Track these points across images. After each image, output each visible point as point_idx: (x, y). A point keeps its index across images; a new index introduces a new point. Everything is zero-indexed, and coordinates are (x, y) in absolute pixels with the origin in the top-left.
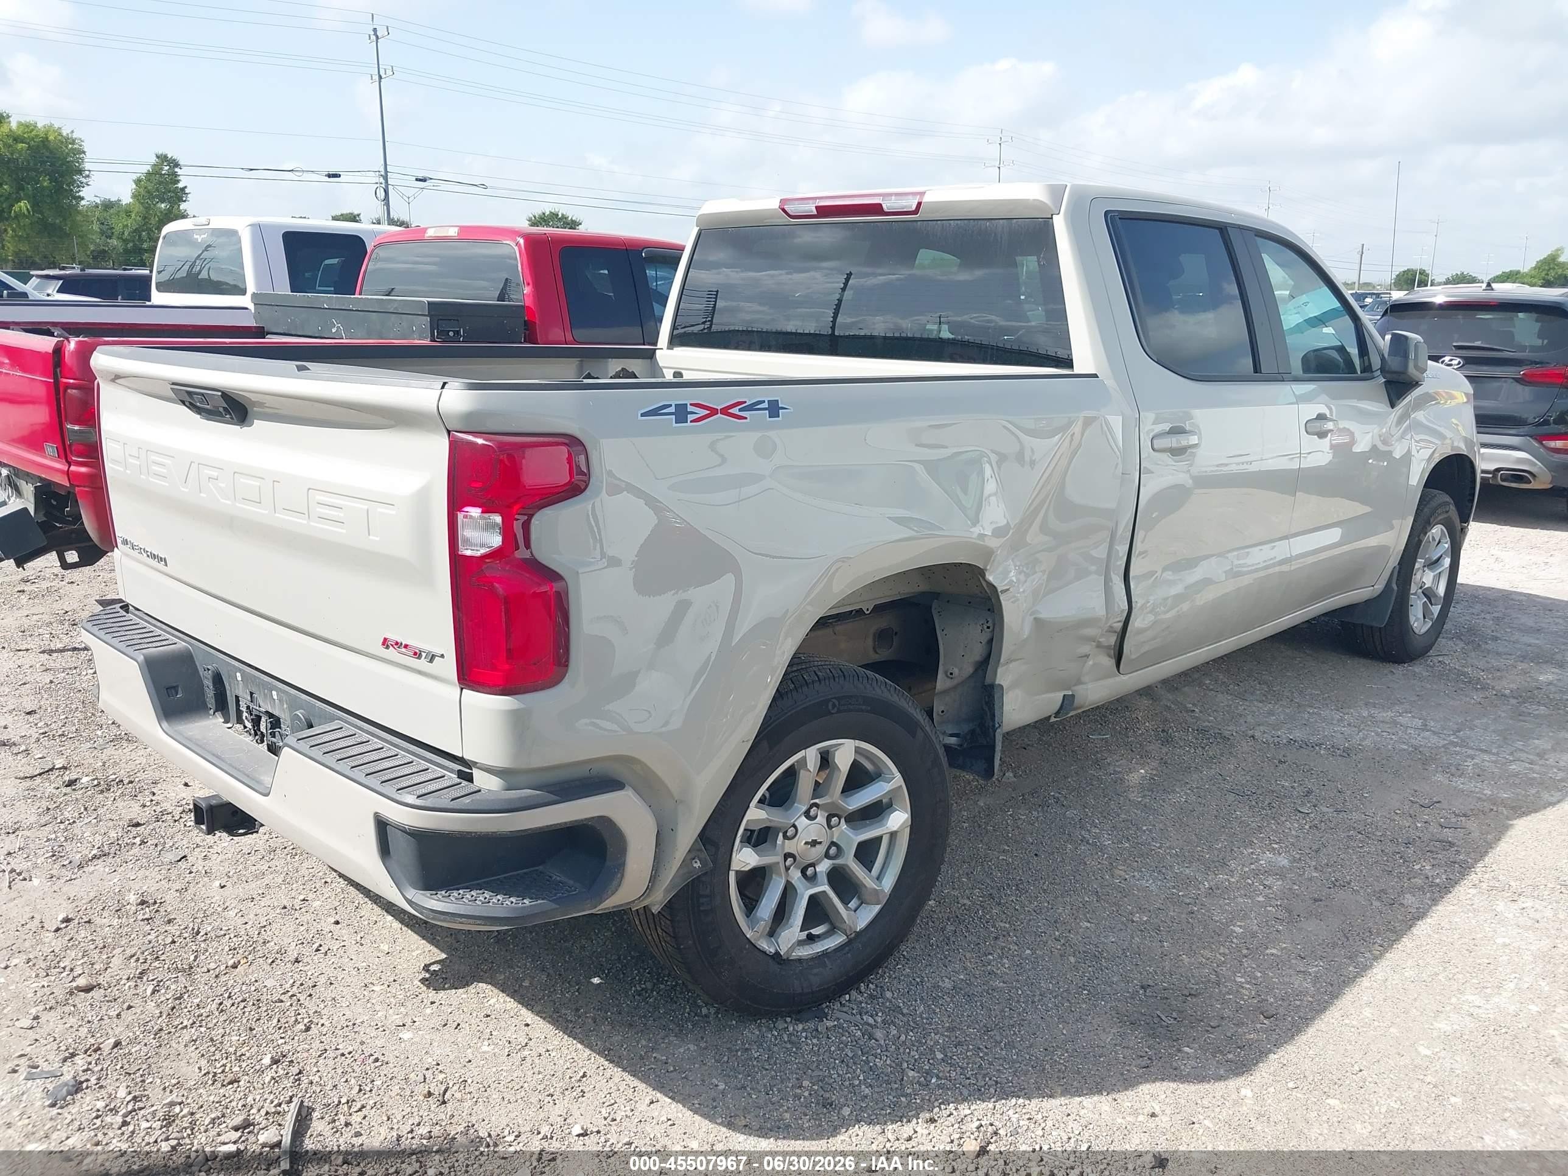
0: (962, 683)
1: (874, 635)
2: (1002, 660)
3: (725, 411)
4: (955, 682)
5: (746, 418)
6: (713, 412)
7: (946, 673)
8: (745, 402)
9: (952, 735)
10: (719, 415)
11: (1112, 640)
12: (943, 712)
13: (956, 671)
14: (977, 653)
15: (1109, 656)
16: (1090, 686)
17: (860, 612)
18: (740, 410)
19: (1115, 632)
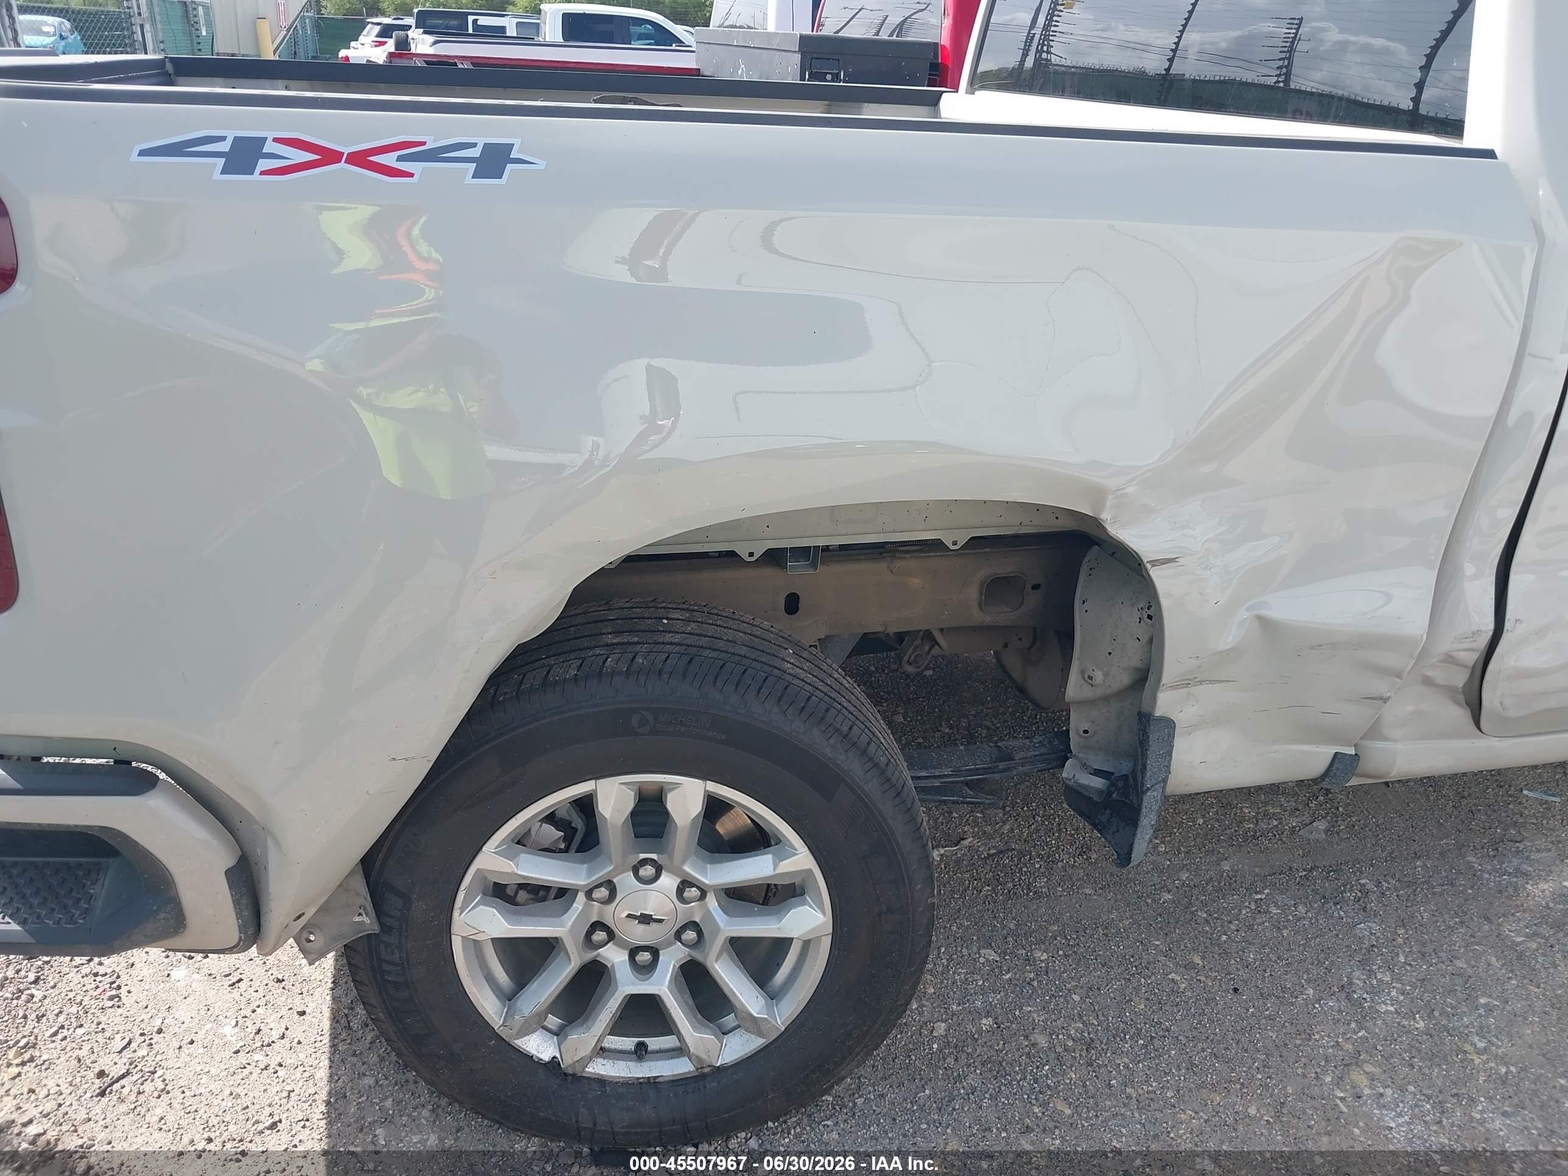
0: (1106, 699)
1: (982, 585)
2: (1164, 680)
3: (360, 159)
4: (1098, 692)
5: (411, 175)
6: (329, 157)
7: (1083, 673)
8: (424, 143)
9: (1097, 773)
10: (342, 165)
11: (1460, 679)
12: (1086, 732)
13: (1099, 676)
14: (1133, 655)
15: (1458, 703)
16: (1400, 746)
17: (936, 546)
18: (400, 159)
19: (1465, 666)
